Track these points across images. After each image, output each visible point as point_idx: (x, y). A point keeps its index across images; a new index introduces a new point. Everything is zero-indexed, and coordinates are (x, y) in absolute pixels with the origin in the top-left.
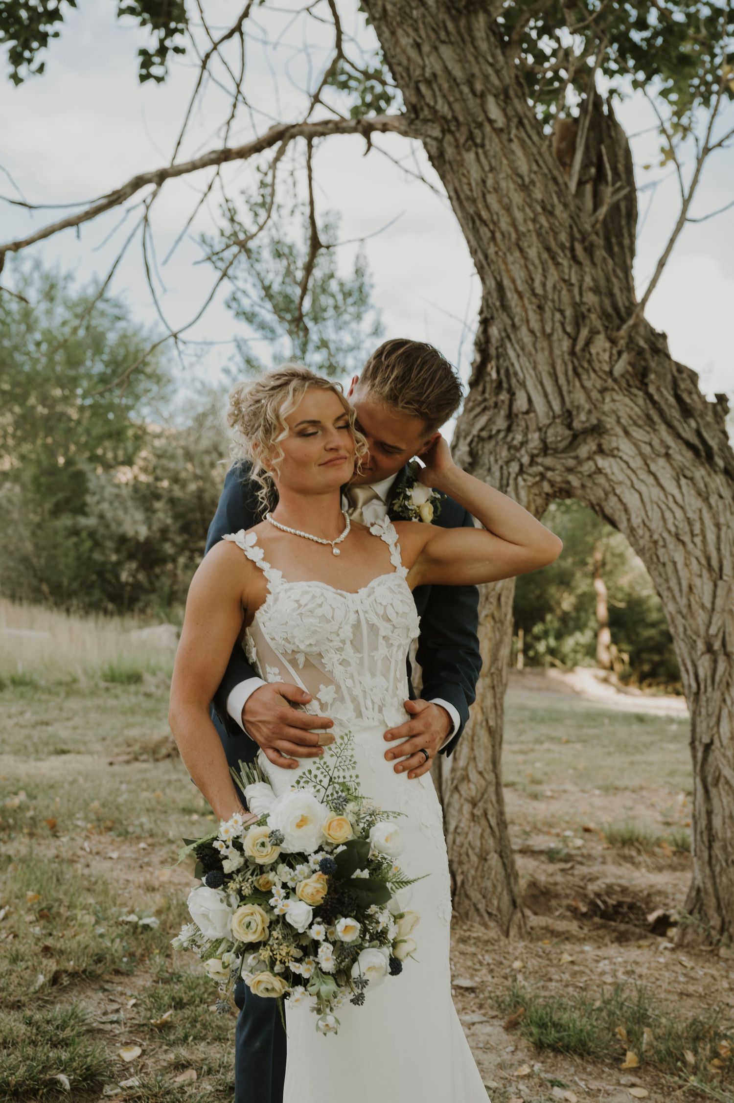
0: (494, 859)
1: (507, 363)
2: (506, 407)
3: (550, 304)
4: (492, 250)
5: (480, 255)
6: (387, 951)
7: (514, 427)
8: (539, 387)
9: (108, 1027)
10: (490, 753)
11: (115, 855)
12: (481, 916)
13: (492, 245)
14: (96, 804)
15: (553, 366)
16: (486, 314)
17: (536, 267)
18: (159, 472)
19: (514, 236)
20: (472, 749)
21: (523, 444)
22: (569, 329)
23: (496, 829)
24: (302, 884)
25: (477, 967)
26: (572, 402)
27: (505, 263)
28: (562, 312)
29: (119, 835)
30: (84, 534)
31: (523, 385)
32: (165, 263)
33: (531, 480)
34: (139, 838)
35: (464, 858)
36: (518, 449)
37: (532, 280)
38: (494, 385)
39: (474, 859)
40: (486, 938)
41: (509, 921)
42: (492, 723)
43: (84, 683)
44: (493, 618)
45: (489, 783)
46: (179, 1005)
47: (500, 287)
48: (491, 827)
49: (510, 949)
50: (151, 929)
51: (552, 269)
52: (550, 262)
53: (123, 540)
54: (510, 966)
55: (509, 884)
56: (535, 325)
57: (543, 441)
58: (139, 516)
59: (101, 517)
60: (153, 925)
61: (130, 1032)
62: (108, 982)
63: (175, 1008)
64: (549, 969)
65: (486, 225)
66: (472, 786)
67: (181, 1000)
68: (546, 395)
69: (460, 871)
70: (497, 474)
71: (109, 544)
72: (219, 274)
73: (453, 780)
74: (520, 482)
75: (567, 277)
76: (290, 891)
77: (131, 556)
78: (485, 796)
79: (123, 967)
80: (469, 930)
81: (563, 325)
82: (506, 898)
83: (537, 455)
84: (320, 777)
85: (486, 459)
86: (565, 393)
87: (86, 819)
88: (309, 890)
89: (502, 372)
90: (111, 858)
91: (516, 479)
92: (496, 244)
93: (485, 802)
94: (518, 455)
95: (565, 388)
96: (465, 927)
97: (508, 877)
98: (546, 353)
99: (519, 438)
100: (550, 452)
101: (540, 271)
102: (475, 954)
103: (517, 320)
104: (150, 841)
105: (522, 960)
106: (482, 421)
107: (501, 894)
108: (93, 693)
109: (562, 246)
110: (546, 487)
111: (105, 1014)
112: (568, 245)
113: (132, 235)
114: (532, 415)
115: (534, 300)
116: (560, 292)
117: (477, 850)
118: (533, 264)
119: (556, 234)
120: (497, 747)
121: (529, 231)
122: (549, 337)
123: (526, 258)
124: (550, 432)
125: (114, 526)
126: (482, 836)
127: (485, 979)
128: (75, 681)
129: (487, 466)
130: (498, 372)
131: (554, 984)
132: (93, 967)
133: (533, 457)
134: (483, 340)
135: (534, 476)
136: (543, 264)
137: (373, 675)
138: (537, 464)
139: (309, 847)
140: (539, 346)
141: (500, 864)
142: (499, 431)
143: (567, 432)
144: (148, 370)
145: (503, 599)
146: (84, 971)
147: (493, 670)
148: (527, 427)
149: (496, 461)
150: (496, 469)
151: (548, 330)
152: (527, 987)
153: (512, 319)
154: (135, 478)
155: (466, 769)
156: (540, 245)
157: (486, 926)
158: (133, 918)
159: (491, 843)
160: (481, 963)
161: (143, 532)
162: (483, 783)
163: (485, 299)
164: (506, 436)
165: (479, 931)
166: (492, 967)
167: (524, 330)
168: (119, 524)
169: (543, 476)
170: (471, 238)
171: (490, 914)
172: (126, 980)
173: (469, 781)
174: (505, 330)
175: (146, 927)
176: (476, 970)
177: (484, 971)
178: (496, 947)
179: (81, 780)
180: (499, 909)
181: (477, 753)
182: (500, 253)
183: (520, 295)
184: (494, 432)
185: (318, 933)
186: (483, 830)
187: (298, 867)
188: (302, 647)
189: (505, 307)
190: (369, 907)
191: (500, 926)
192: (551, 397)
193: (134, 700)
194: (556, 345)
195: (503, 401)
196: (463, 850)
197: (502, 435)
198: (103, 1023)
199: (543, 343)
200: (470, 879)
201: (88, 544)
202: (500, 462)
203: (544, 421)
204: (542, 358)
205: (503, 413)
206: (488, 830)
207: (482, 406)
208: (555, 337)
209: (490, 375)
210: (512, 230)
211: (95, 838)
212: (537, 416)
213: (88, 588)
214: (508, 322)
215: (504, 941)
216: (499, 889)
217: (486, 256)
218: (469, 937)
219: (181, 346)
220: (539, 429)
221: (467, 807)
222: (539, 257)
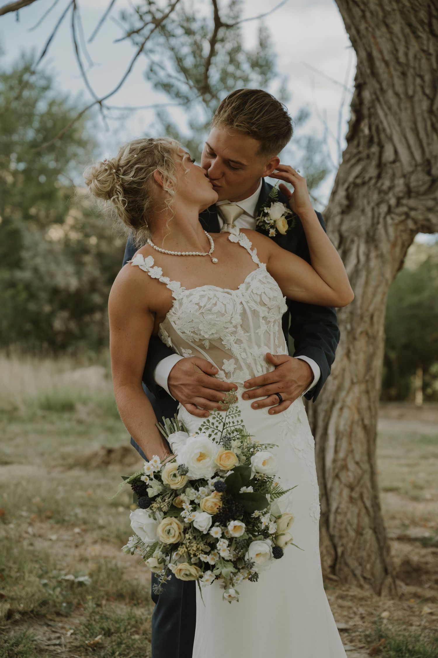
0: (369, 534)
1: (377, 122)
2: (376, 157)
3: (412, 71)
4: (363, 26)
5: (353, 31)
6: (269, 541)
7: (383, 175)
8: (404, 140)
9: (52, 648)
10: (365, 447)
11: (54, 537)
12: (358, 580)
13: (363, 22)
14: (37, 500)
15: (415, 123)
16: (360, 81)
17: (399, 40)
18: (88, 230)
19: (381, 14)
20: (350, 444)
21: (391, 188)
22: (428, 91)
23: (371, 510)
24: (204, 500)
25: (352, 615)
26: (431, 153)
27: (374, 37)
28: (421, 77)
29: (58, 522)
30: (20, 287)
31: (390, 139)
32: (91, 40)
33: (397, 219)
34: (74, 525)
35: (344, 533)
36: (386, 193)
37: (397, 50)
38: (367, 139)
39: (352, 534)
40: (361, 596)
41: (382, 584)
42: (367, 422)
43: (23, 411)
44: (367, 334)
45: (364, 472)
46: (108, 633)
47: (370, 57)
48: (366, 508)
49: (380, 604)
50: (85, 585)
51: (413, 42)
52: (411, 35)
53: (55, 291)
54: (379, 615)
55: (381, 555)
56: (399, 88)
57: (407, 185)
58: (70, 269)
59: (36, 270)
60: (86, 582)
61: (70, 651)
62: (51, 620)
63: (105, 634)
64: (412, 618)
65: (358, 6)
66: (350, 474)
67: (109, 630)
68: (409, 147)
69: (340, 544)
70: (369, 214)
71: (43, 295)
72: (136, 49)
73: (334, 469)
74: (389, 220)
75: (425, 48)
76: (195, 506)
77: (63, 307)
78: (362, 482)
79: (63, 611)
80: (347, 590)
81: (422, 87)
82: (379, 567)
83: (402, 198)
84: (216, 424)
85: (361, 202)
86: (425, 145)
87: (29, 510)
88: (209, 504)
89: (374, 129)
90: (51, 540)
91: (385, 218)
92: (366, 22)
93: (362, 487)
94: (387, 198)
95: (425, 141)
96: (344, 589)
97: (381, 549)
98: (409, 111)
99: (387, 183)
100: (413, 194)
101: (403, 43)
102: (350, 608)
103: (384, 85)
104: (84, 527)
105: (390, 612)
106: (357, 170)
107: (374, 562)
108: (32, 419)
109: (422, 23)
110: (410, 224)
111: (49, 639)
112: (426, 21)
113: (63, 17)
114: (398, 164)
115: (398, 68)
116: (420, 60)
117: (355, 526)
118: (398, 38)
119: (416, 12)
120: (371, 442)
121: (394, 10)
122: (411, 98)
123: (391, 32)
124: (413, 178)
125: (47, 280)
126: (359, 515)
127: (357, 623)
128: (15, 409)
129: (361, 208)
130: (370, 129)
131: (414, 628)
132: (39, 609)
133: (399, 200)
134: (357, 102)
135: (400, 215)
136: (406, 37)
137: (259, 346)
138: (403, 205)
139: (208, 474)
140: (402, 106)
141: (374, 539)
142: (370, 179)
143: (427, 178)
144: (76, 136)
145: (375, 319)
146: (32, 611)
147: (367, 378)
148: (394, 175)
149: (369, 203)
150: (368, 210)
151: (410, 92)
152: (392, 629)
153: (380, 83)
154: (66, 235)
155: (345, 460)
156: (403, 22)
157: (361, 587)
158: (70, 577)
159: (366, 521)
160: (355, 613)
161: (74, 283)
162: (359, 471)
163: (359, 67)
164: (377, 182)
165: (355, 591)
166: (364, 615)
167: (390, 93)
168: (52, 276)
169: (407, 215)
170: (346, 16)
171: (365, 578)
172: (65, 619)
173: (348, 470)
174: (375, 93)
175: (81, 584)
176: (351, 618)
177: (357, 618)
178: (369, 603)
179: (24, 483)
180: (373, 574)
181: (354, 446)
182: (370, 29)
183: (387, 63)
184: (367, 179)
185: (216, 533)
186: (360, 510)
187: (201, 489)
188: (206, 336)
189: (374, 74)
190: (253, 512)
191: (374, 588)
192: (413, 149)
193: (67, 425)
194: (417, 105)
195: (374, 154)
196: (343, 527)
197: (373, 181)
198: (48, 645)
199: (406, 104)
200: (349, 550)
201: (24, 295)
202: (372, 204)
203: (408, 169)
204: (405, 116)
205: (374, 163)
206: (364, 511)
207: (357, 158)
208: (416, 99)
209: (363, 131)
210: (379, 9)
211: (38, 524)
212: (402, 165)
213: (24, 335)
214: (377, 86)
215: (376, 598)
216: (373, 557)
217: (358, 31)
218: (347, 595)
219: (105, 112)
220: (404, 176)
221: (346, 492)
222: (402, 31)
